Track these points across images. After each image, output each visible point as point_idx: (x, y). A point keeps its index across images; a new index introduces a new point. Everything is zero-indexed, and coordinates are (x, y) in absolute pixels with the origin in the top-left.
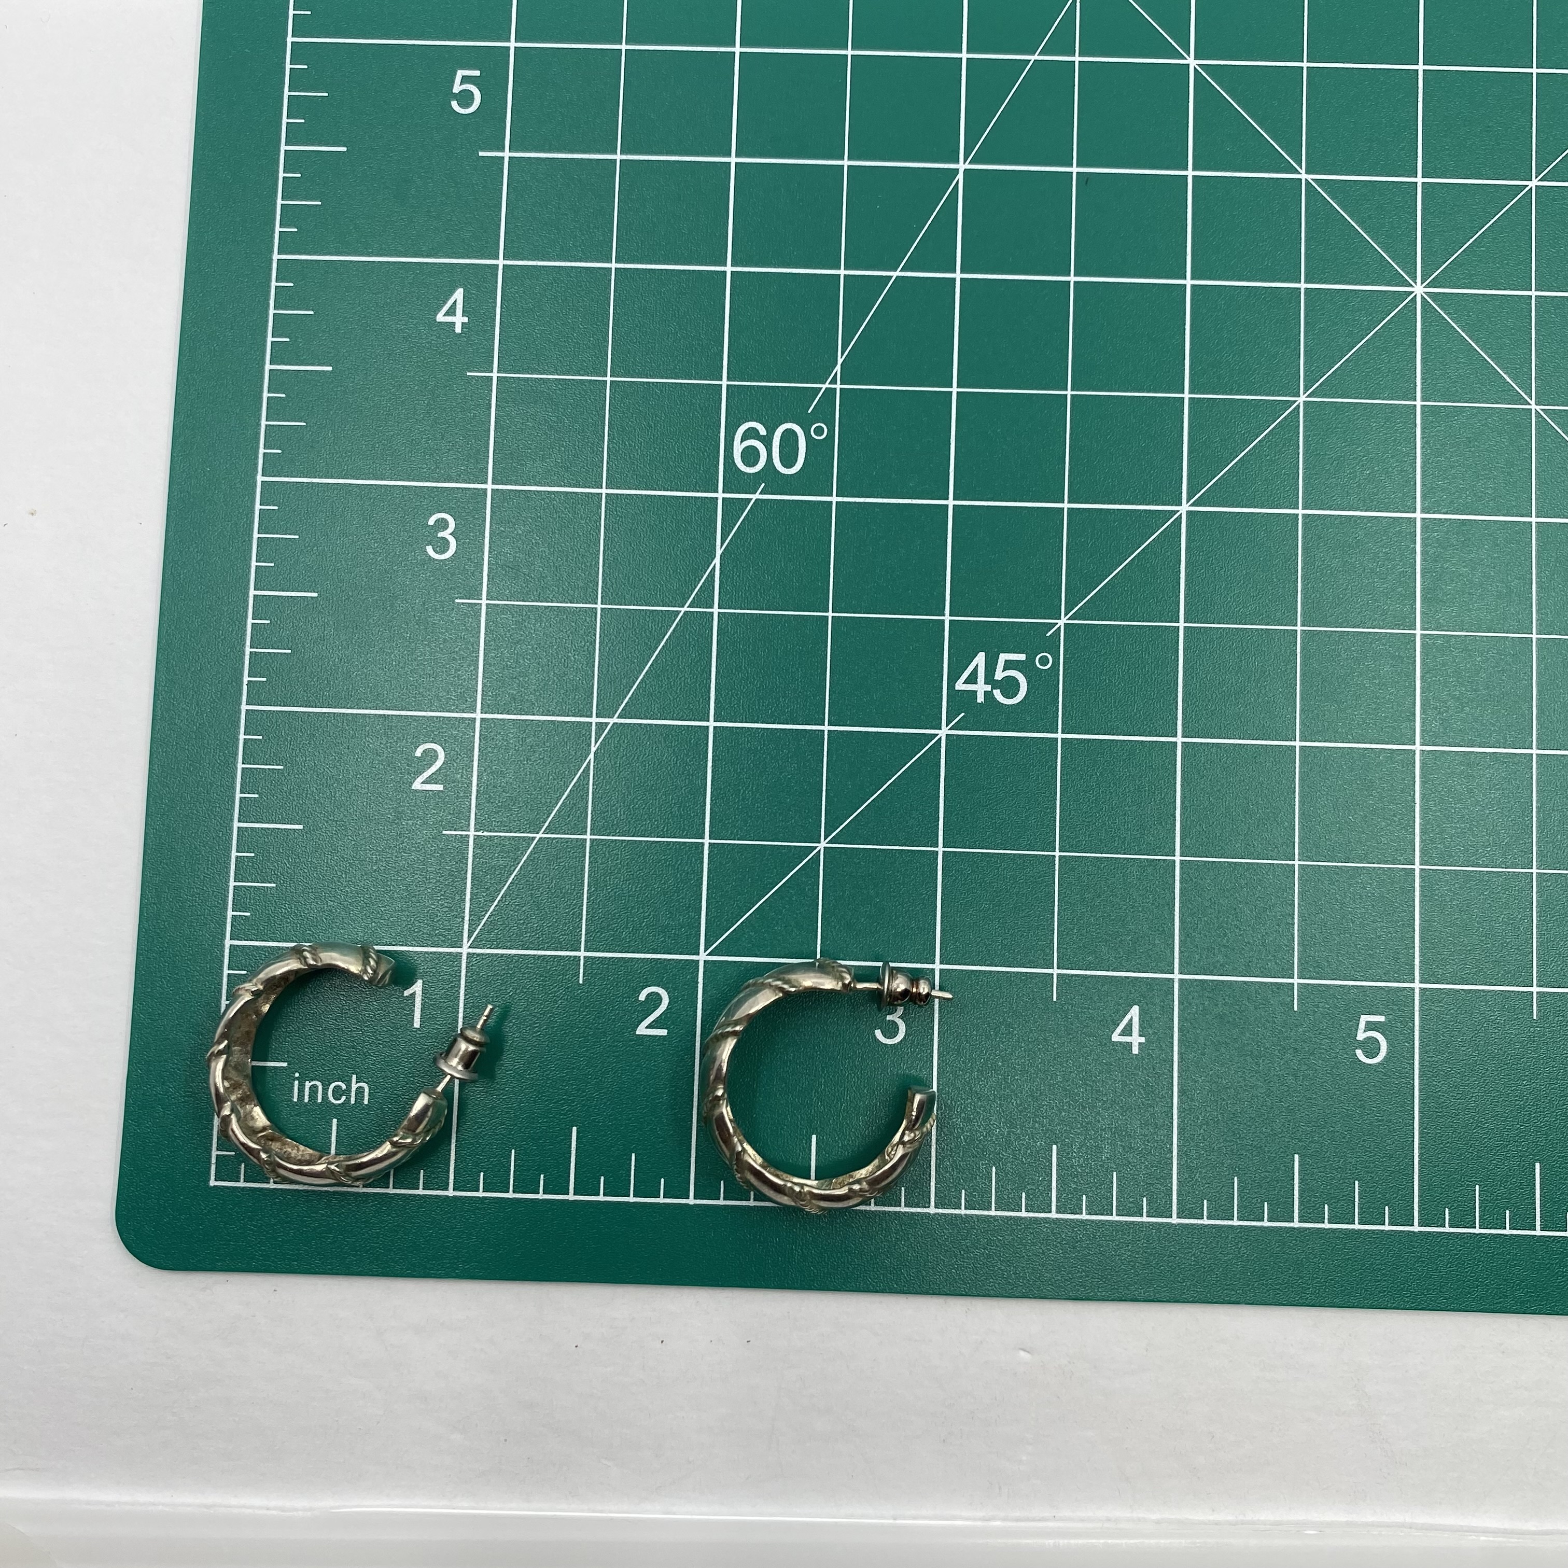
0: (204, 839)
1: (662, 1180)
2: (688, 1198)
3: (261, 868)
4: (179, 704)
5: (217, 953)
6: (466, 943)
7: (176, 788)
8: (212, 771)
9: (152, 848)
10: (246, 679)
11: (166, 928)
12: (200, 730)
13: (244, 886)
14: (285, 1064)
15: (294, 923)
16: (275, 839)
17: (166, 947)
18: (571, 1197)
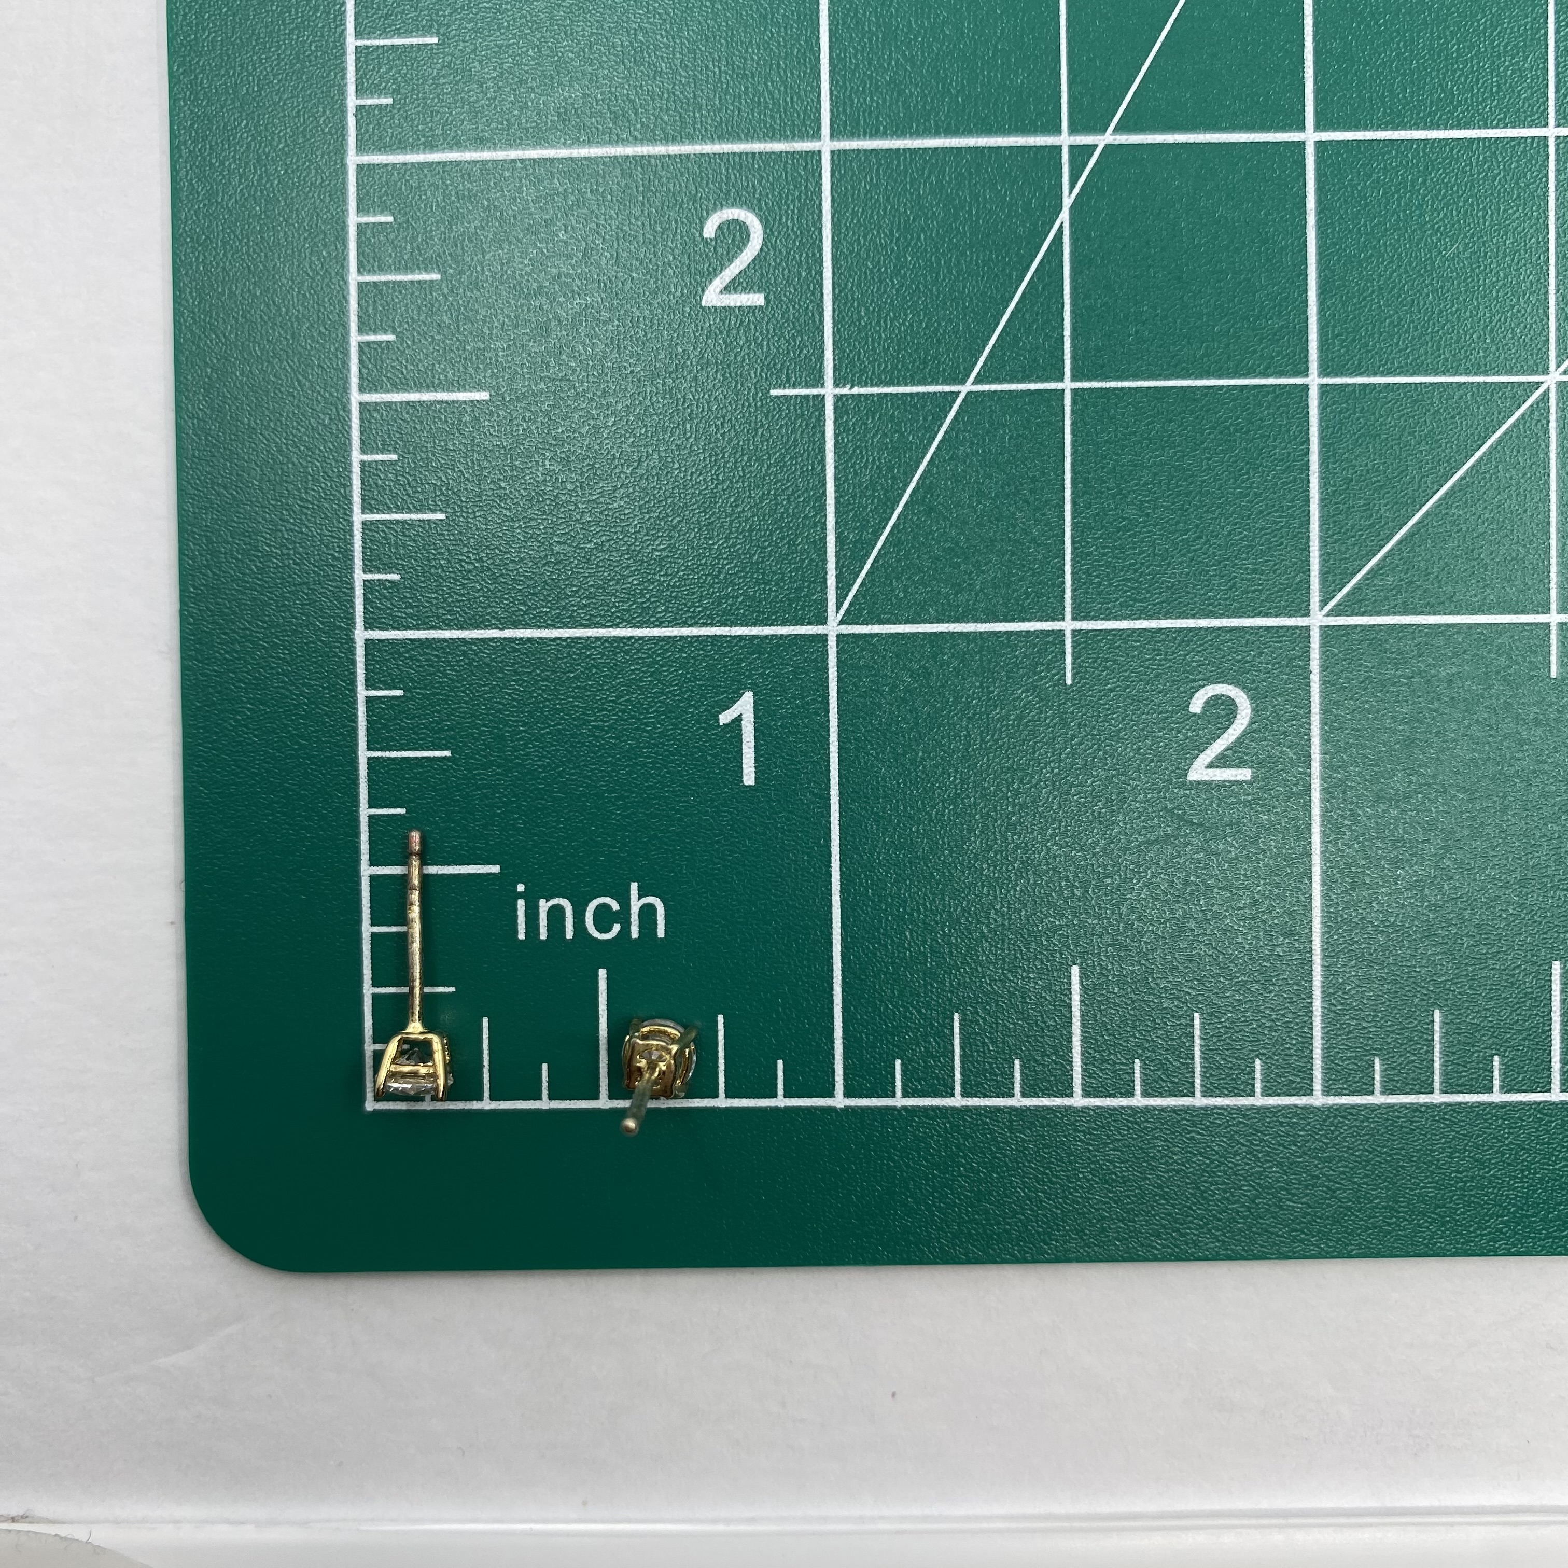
0: (294, 431)
1: (1258, 1063)
2: (1309, 1092)
3: (414, 484)
4: (222, 163)
5: (340, 657)
6: (833, 616)
7: (231, 332)
8: (299, 292)
9: (194, 456)
10: (352, 102)
11: (234, 613)
12: (269, 213)
13: (382, 522)
14: (496, 869)
15: (489, 590)
16: (435, 422)
17: (237, 652)
18: (1078, 1100)
